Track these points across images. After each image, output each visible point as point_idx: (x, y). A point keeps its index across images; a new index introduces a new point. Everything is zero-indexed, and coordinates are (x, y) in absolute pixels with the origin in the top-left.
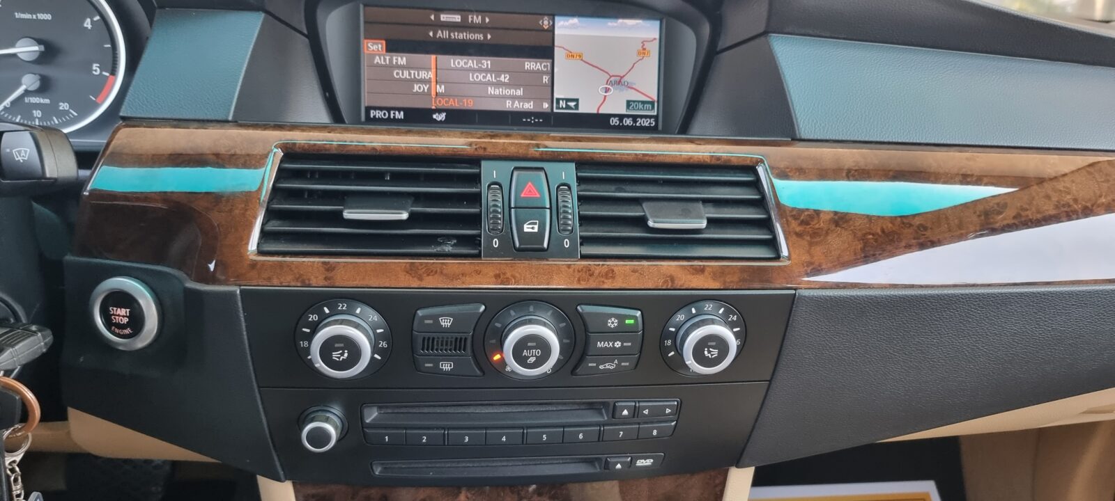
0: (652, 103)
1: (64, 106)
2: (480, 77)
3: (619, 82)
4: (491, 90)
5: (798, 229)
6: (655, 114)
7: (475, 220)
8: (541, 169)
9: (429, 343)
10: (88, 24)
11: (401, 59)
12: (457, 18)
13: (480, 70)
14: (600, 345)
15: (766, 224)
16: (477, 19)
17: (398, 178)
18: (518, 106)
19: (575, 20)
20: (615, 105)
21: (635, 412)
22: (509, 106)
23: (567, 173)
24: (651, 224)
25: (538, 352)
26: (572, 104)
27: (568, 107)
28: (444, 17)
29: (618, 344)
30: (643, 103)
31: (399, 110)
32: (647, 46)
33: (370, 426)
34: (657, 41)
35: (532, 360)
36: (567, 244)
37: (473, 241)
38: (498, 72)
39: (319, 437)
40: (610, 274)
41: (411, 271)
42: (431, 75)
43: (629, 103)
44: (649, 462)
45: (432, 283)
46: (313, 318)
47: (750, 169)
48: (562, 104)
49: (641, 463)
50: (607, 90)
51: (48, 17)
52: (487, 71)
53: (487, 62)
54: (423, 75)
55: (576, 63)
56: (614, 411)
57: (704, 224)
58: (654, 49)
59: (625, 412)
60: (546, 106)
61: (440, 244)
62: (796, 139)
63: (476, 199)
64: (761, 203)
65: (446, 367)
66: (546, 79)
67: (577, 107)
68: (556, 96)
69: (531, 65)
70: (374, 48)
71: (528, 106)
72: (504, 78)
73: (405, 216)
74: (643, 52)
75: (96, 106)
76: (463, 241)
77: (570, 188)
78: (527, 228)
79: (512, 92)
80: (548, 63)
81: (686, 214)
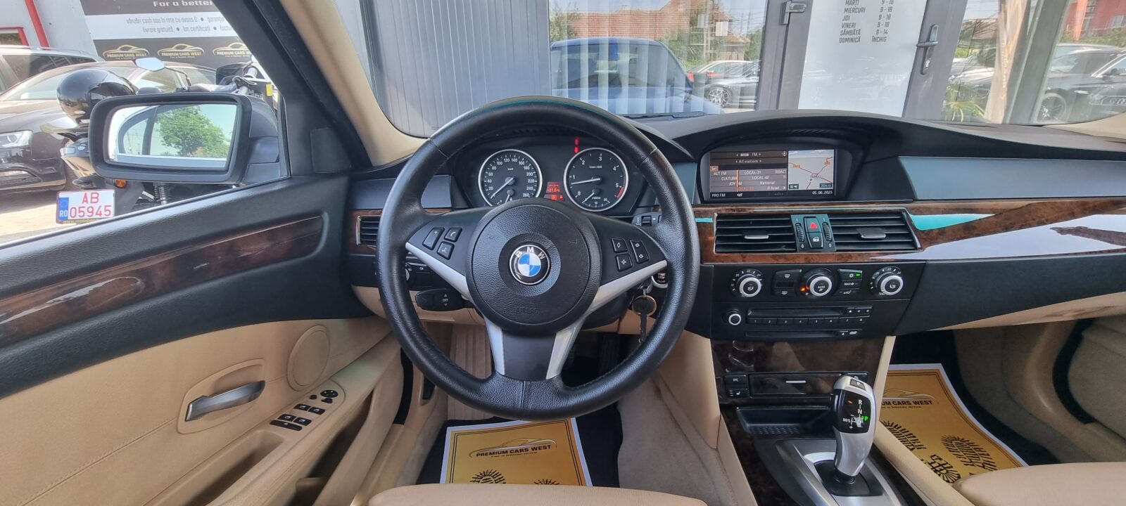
0: (831, 184)
1: (605, 200)
2: (757, 178)
3: (816, 176)
4: (761, 183)
5: (924, 237)
6: (832, 188)
7: (793, 238)
8: (815, 217)
9: (779, 284)
10: (615, 169)
11: (725, 173)
12: (747, 155)
13: (757, 175)
14: (845, 284)
15: (909, 235)
16: (756, 155)
17: (755, 223)
18: (772, 189)
19: (796, 152)
20: (814, 186)
21: (854, 311)
22: (769, 189)
23: (825, 218)
24: (862, 236)
25: (824, 287)
26: (796, 187)
27: (794, 188)
28: (742, 155)
29: (853, 284)
30: (827, 184)
31: (723, 193)
32: (828, 160)
33: (750, 316)
34: (833, 158)
35: (821, 290)
36: (830, 245)
37: (794, 246)
38: (764, 176)
39: (735, 319)
40: (850, 256)
41: (774, 257)
42: (737, 178)
43: (821, 185)
44: (855, 333)
45: (781, 262)
46: (737, 275)
47: (899, 213)
48: (792, 187)
49: (852, 333)
50: (811, 180)
51: (601, 167)
52: (760, 175)
53: (759, 171)
54: (733, 178)
55: (798, 168)
56: (845, 311)
57: (885, 236)
58: (832, 161)
59: (850, 311)
60: (784, 188)
61: (780, 247)
62: (915, 200)
63: (791, 229)
64: (905, 227)
65: (784, 293)
66: (785, 177)
67: (798, 187)
68: (789, 183)
69: (778, 171)
70: (714, 169)
71: (777, 189)
72: (767, 177)
73: (767, 237)
74: (827, 163)
75: (617, 199)
76: (788, 246)
77: (827, 224)
78: (814, 240)
79: (769, 183)
80: (785, 170)
81: (877, 233)
